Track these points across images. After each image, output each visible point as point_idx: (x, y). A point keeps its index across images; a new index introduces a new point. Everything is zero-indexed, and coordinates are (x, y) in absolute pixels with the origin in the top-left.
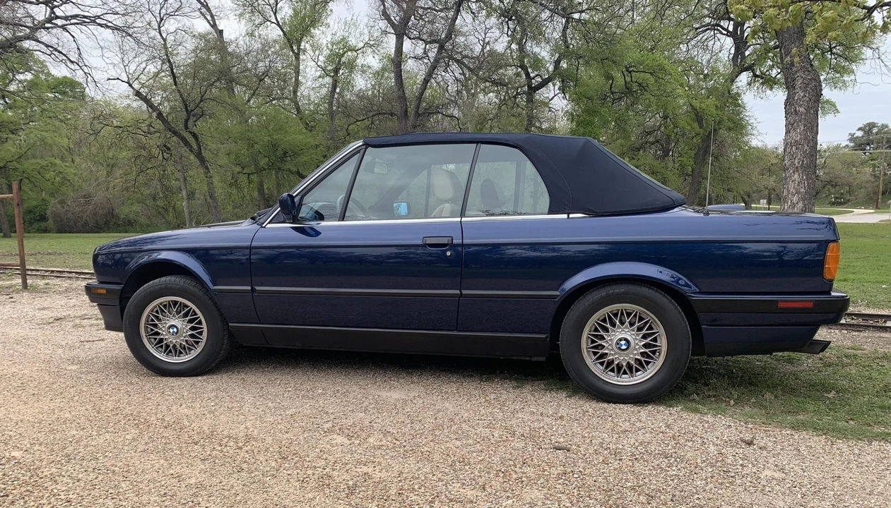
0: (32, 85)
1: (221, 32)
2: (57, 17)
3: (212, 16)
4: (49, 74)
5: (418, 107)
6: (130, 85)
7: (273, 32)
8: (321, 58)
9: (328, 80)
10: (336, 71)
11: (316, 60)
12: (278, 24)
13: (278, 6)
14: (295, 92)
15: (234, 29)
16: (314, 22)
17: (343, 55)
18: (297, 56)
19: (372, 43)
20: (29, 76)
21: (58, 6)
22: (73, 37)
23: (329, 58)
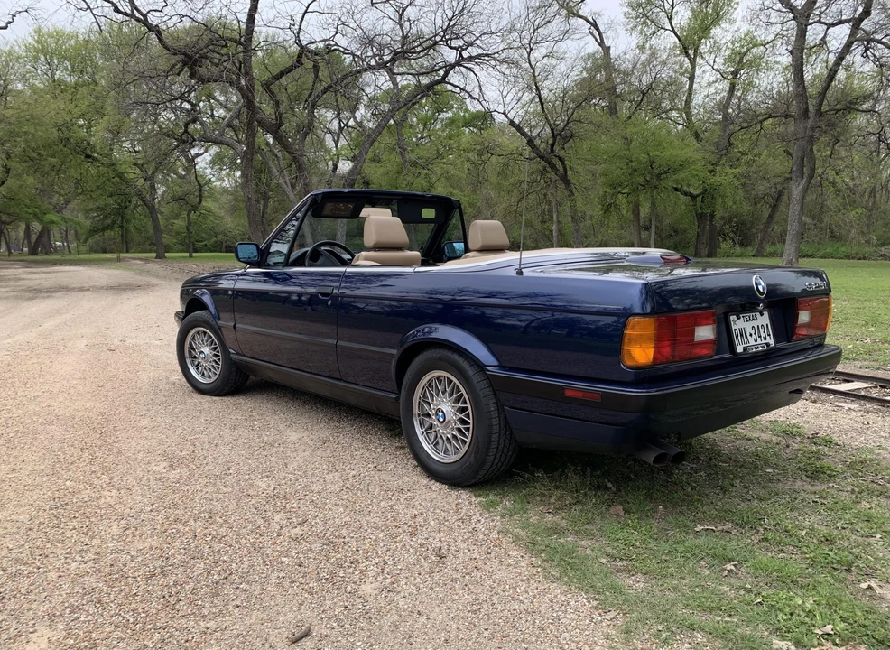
0: (451, 122)
1: (609, 48)
2: (464, 59)
3: (600, 34)
4: (467, 110)
5: (821, 104)
6: (506, 116)
7: (667, 40)
8: (720, 61)
9: (725, 85)
10: (735, 73)
11: (712, 63)
12: (673, 31)
13: (674, 10)
14: (688, 102)
15: (623, 44)
16: (717, 19)
17: (745, 54)
18: (693, 62)
19: (785, 33)
20: (450, 114)
21: (466, 49)
22: (476, 75)
23: (728, 60)
